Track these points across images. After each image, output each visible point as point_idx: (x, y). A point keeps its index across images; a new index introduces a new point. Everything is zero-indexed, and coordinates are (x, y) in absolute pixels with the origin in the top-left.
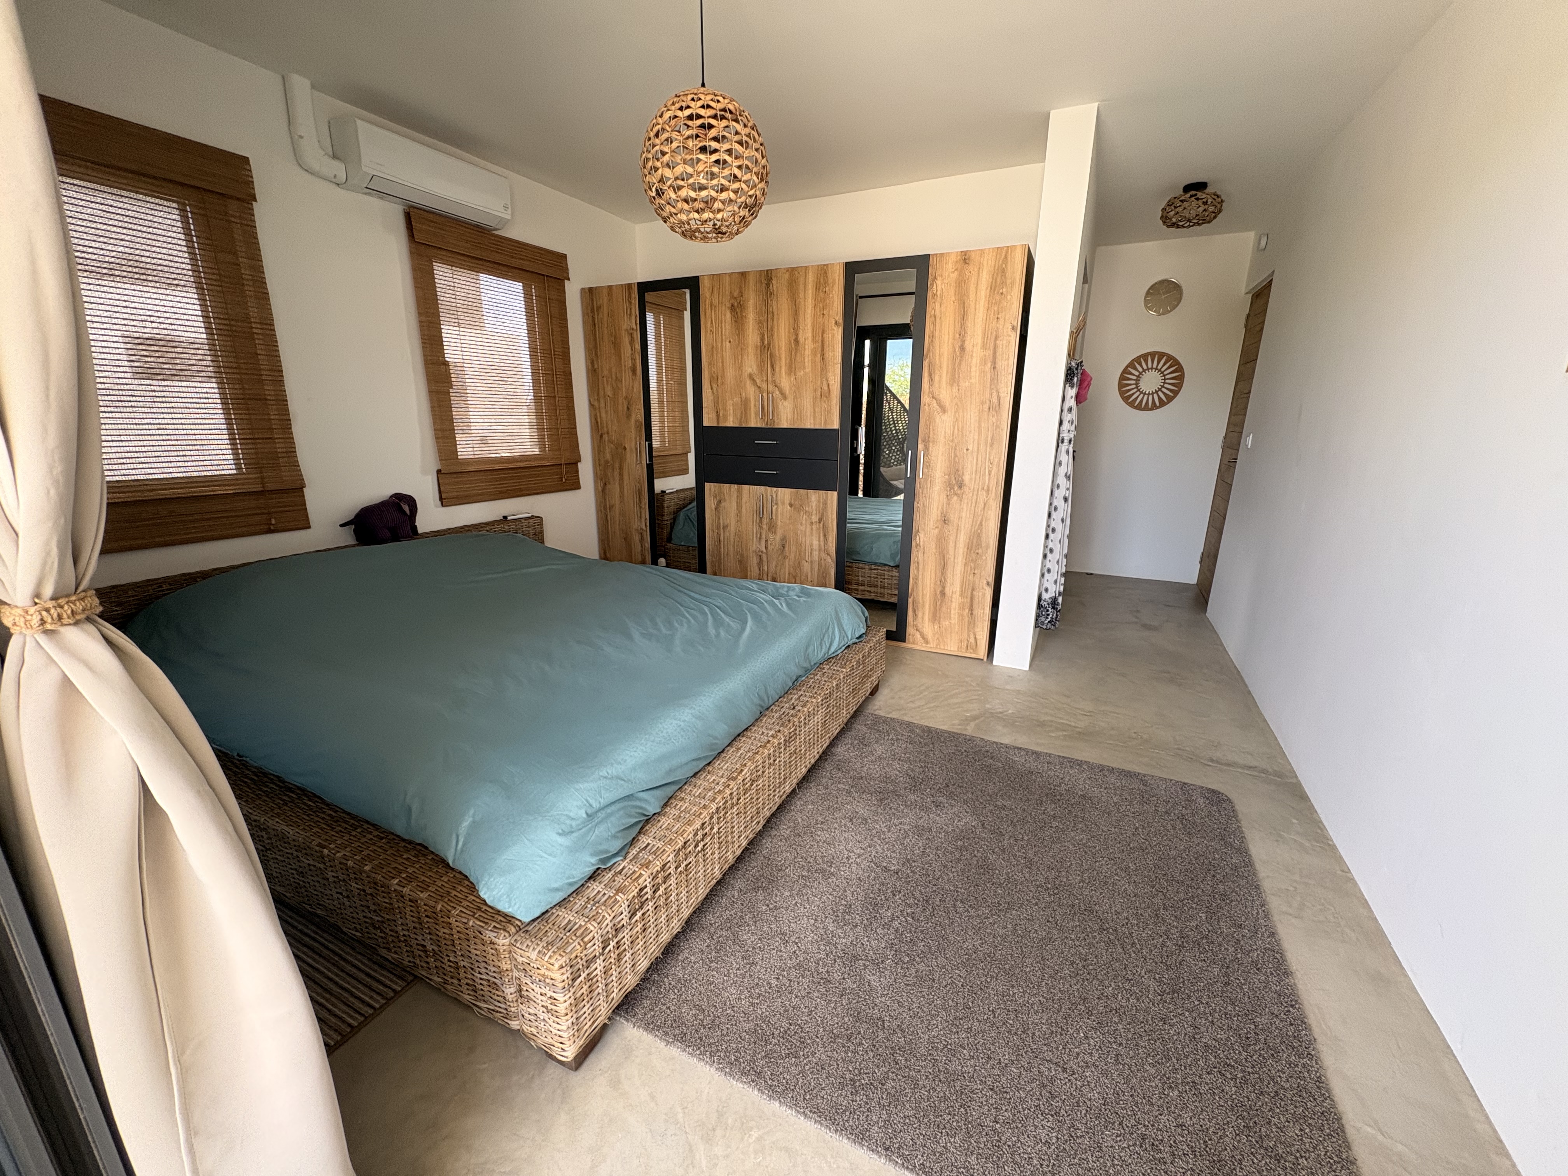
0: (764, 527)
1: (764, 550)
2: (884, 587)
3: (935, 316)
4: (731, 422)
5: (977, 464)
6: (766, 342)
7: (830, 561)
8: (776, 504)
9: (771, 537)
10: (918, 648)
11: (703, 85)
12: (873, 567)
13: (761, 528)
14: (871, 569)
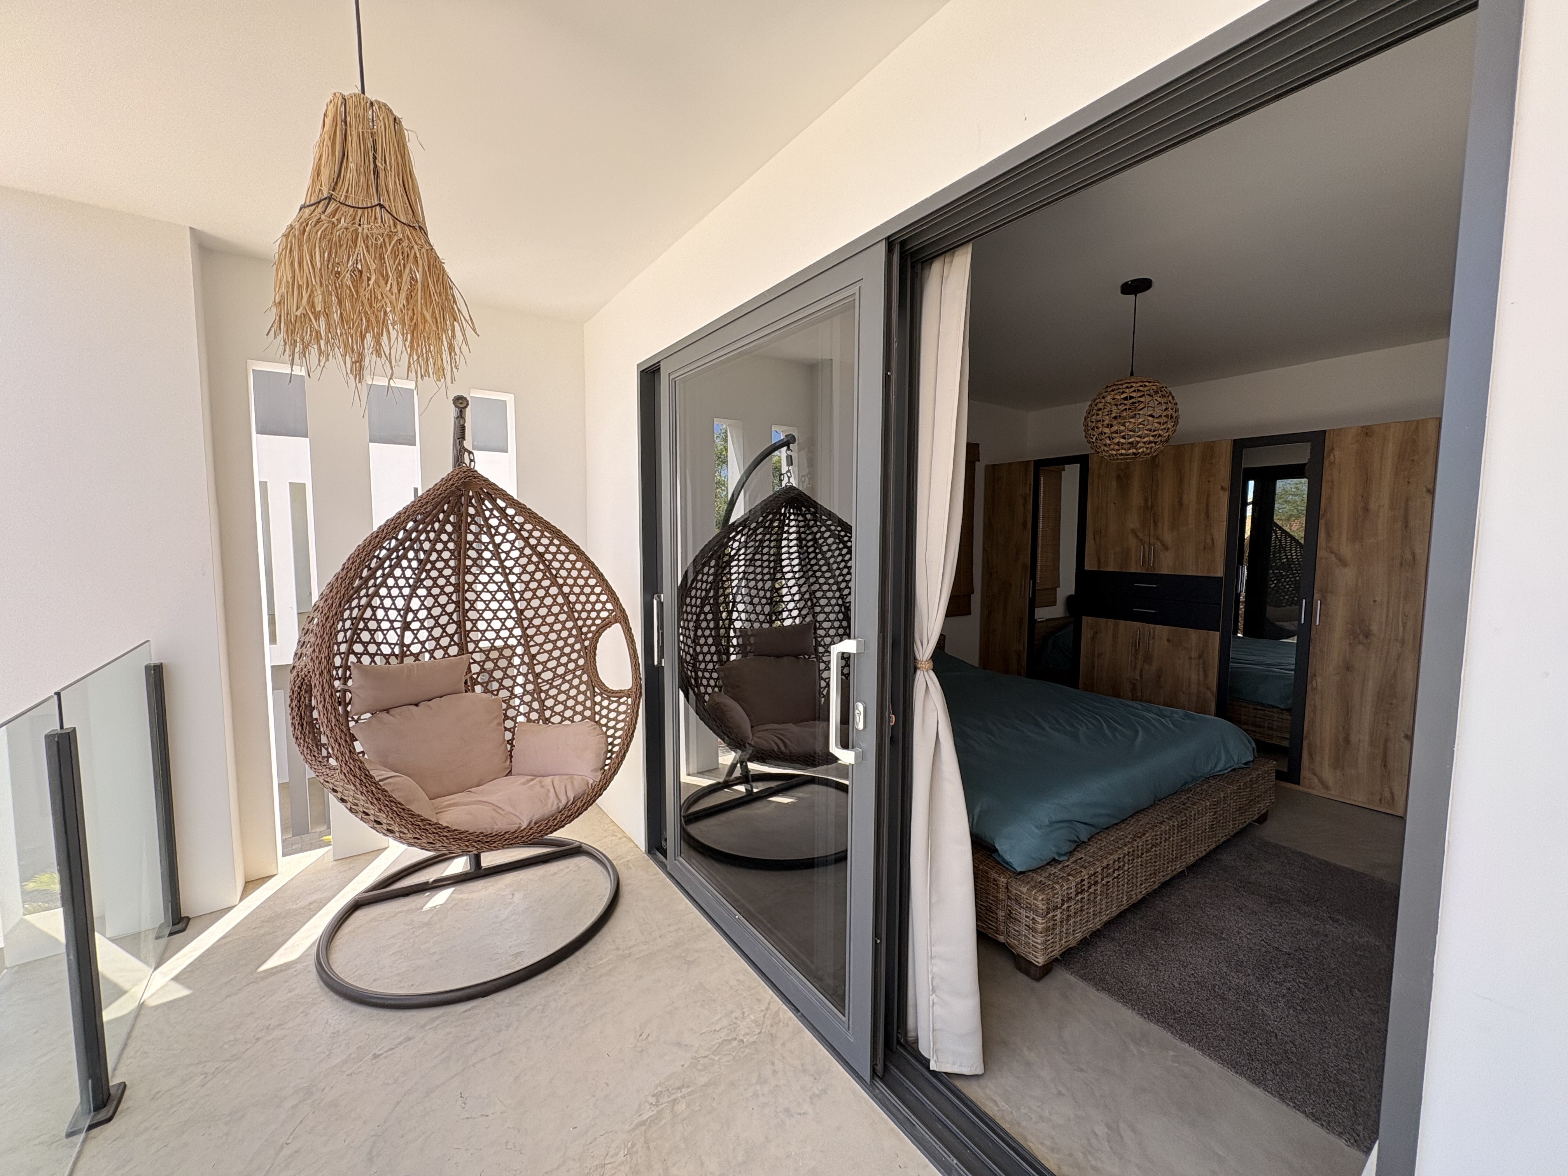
0: (1140, 657)
1: (1139, 678)
2: (1271, 729)
3: (1332, 482)
4: (1111, 568)
5: (1387, 616)
6: (1150, 504)
7: (1210, 695)
8: (1154, 638)
9: (1146, 667)
10: (1315, 793)
11: (1132, 374)
12: (1259, 707)
13: (1136, 658)
14: (1256, 709)
